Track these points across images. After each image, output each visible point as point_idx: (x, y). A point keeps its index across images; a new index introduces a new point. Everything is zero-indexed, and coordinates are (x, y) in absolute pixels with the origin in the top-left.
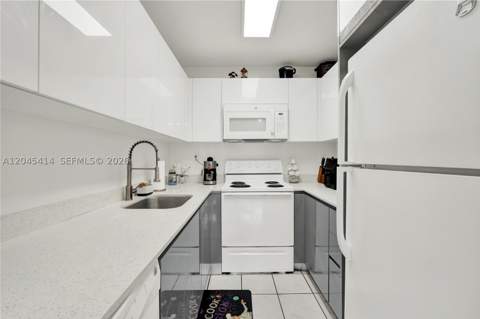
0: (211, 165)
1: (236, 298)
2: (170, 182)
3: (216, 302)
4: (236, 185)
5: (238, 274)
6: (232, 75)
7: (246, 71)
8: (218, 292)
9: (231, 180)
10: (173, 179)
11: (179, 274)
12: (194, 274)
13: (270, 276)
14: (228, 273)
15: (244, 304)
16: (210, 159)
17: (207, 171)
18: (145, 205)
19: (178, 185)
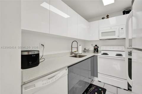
0: (96, 47)
1: (100, 89)
2: (84, 52)
3: (93, 88)
4: (104, 54)
5: (104, 83)
6: (103, 18)
7: (108, 16)
8: (95, 85)
9: (103, 52)
10: (85, 51)
11: (86, 77)
12: (89, 78)
13: (117, 88)
14: (100, 82)
15: (102, 92)
16: (96, 45)
17: (95, 49)
18: (76, 57)
19: (87, 53)
